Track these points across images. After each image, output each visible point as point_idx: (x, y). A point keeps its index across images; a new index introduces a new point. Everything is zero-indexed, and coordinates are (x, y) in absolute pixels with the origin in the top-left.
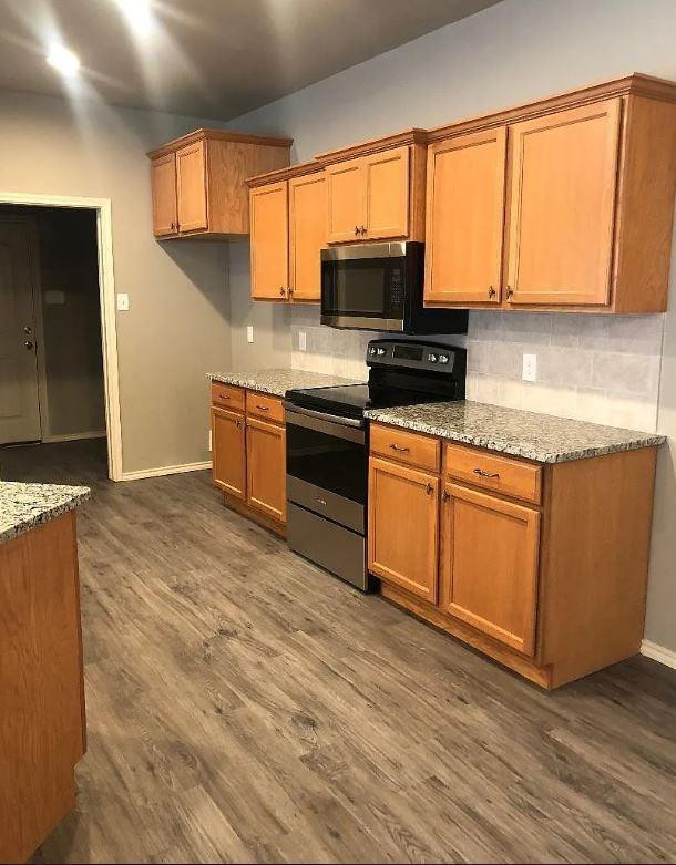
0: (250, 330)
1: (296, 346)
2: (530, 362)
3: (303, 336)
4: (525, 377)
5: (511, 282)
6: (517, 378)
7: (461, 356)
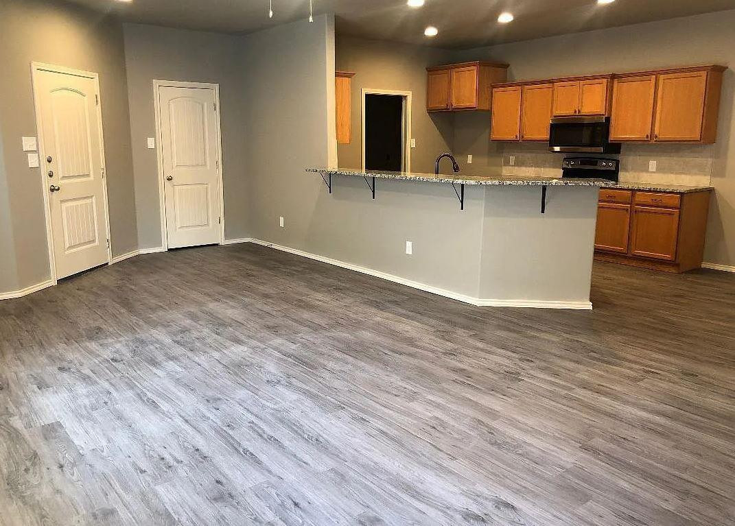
0: (470, 157)
1: (507, 163)
2: (653, 164)
3: (512, 158)
4: (650, 170)
5: (656, 132)
6: (647, 171)
7: (617, 162)
